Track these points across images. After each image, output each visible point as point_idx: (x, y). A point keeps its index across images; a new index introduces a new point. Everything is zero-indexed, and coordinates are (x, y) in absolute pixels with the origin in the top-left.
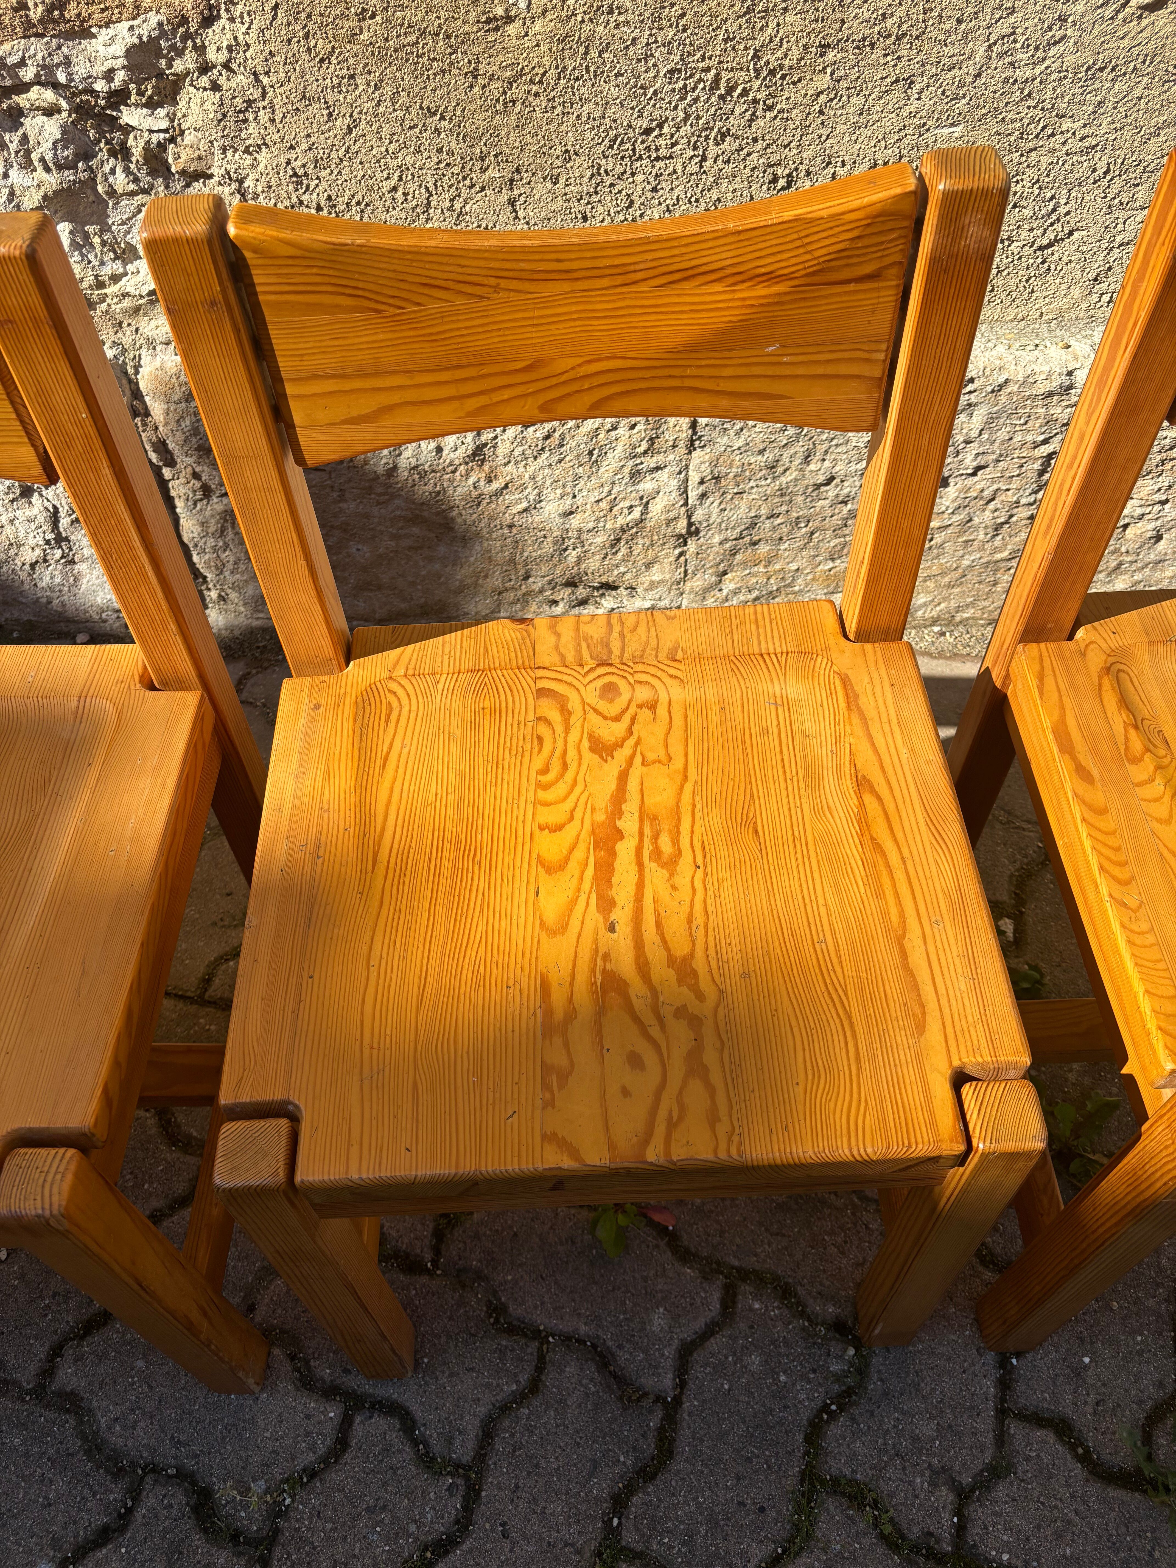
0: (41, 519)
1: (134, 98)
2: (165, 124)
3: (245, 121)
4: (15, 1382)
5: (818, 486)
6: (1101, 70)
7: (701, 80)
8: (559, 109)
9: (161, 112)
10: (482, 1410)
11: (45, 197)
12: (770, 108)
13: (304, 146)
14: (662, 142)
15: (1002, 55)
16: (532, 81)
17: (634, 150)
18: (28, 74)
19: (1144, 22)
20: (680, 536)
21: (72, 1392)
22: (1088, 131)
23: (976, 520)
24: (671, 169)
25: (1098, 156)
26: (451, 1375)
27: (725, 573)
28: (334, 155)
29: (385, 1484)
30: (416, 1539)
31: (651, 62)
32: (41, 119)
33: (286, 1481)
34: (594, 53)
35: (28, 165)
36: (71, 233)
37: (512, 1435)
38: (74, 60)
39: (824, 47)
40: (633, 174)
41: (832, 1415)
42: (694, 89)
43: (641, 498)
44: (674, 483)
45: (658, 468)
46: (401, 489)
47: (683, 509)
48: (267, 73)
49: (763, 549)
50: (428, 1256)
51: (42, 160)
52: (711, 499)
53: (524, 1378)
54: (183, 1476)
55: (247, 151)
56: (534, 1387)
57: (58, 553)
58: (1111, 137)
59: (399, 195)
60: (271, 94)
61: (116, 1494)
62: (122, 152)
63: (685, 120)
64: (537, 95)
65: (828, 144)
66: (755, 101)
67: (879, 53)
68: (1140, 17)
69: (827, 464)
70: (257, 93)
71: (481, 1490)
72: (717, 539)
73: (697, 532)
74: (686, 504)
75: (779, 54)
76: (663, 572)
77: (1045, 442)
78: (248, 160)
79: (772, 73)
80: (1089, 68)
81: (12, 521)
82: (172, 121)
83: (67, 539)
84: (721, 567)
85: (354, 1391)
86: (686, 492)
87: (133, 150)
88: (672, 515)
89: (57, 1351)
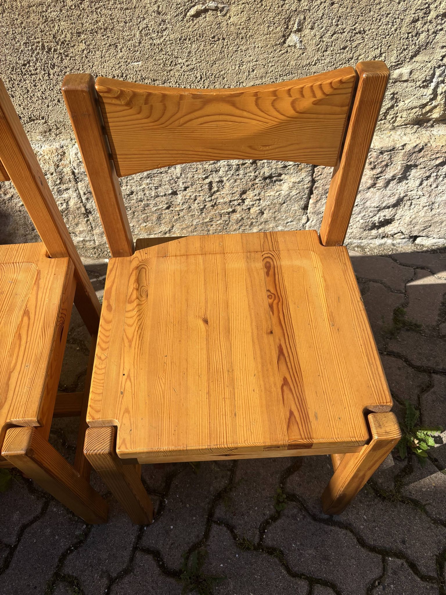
5: (129, 195)
6: (185, 40)
7: (37, 46)
12: (67, 56)
15: (146, 35)
17: (22, 71)
19: (195, 22)
20: (84, 214)
22: (188, 63)
23: (192, 207)
24: (38, 78)
25: (196, 72)
31: (17, 40)
39: (79, 34)
40: (25, 80)
41: (72, 551)
42: (36, 49)
43: (65, 200)
44: (75, 195)
45: (67, 189)
47: (81, 204)
58: (198, 65)
63: (37, 60)
65: (93, 69)
66: (60, 53)
67: (100, 35)
68: (193, 20)
69: (129, 187)
73: (90, 212)
74: (82, 202)
75: (63, 36)
77: (207, 178)
79: (63, 43)
80: (180, 39)
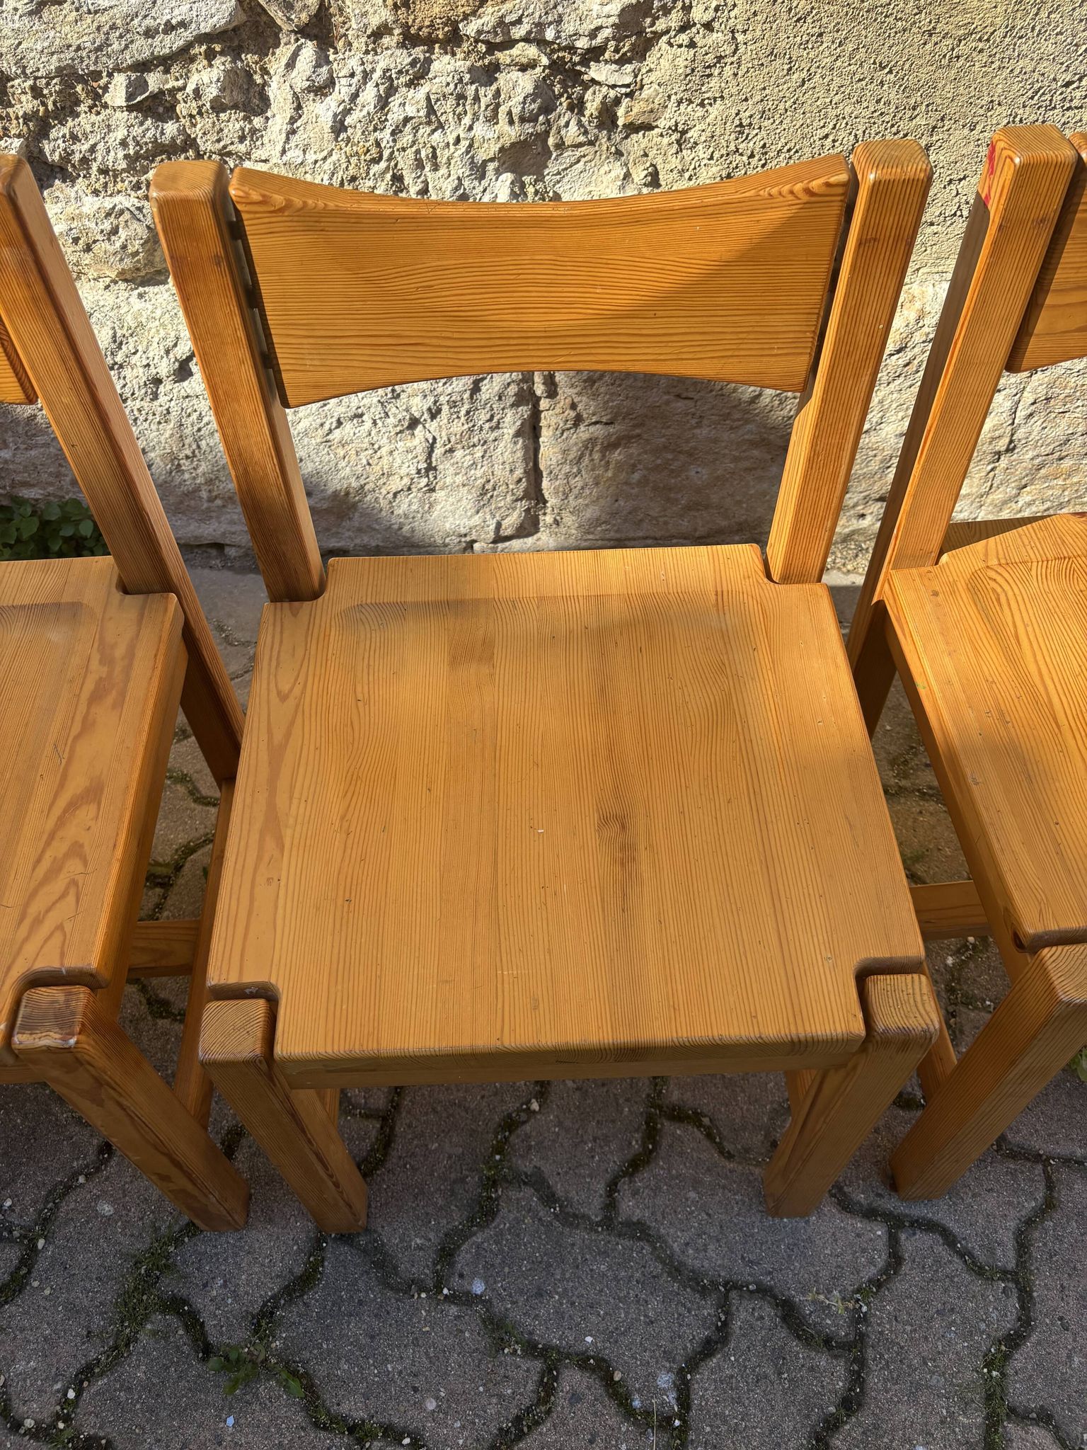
0: (419, 449)
1: (607, 55)
2: (628, 80)
3: (710, 75)
4: (583, 1216)
8: (997, 64)
9: (629, 68)
10: (1012, 1224)
11: (502, 149)
13: (758, 98)
14: (1078, 94)
16: (980, 40)
18: (518, 32)
21: (639, 1222)
26: (974, 1196)
27: (1025, 486)
28: (781, 106)
29: (946, 1290)
30: (989, 1336)
32: (515, 74)
33: (858, 1291)
34: (1044, 14)
35: (493, 119)
36: (512, 183)
37: (1045, 1245)
38: (566, 18)
46: (757, 415)
48: (745, 32)
49: (1067, 463)
50: (919, 1094)
51: (510, 113)
52: (1036, 419)
53: (1040, 1195)
54: (764, 1292)
55: (702, 105)
56: (1049, 1205)
57: (425, 481)
59: (828, 142)
60: (742, 49)
61: (708, 1309)
62: (578, 106)
64: (981, 51)
70: (728, 49)
71: (1032, 1291)
72: (1030, 454)
76: (971, 486)
78: (700, 112)
81: (391, 453)
82: (636, 76)
83: (435, 469)
84: (1023, 482)
85: (891, 1212)
86: (1015, 412)
87: (588, 105)
88: (997, 434)
89: (612, 1187)
